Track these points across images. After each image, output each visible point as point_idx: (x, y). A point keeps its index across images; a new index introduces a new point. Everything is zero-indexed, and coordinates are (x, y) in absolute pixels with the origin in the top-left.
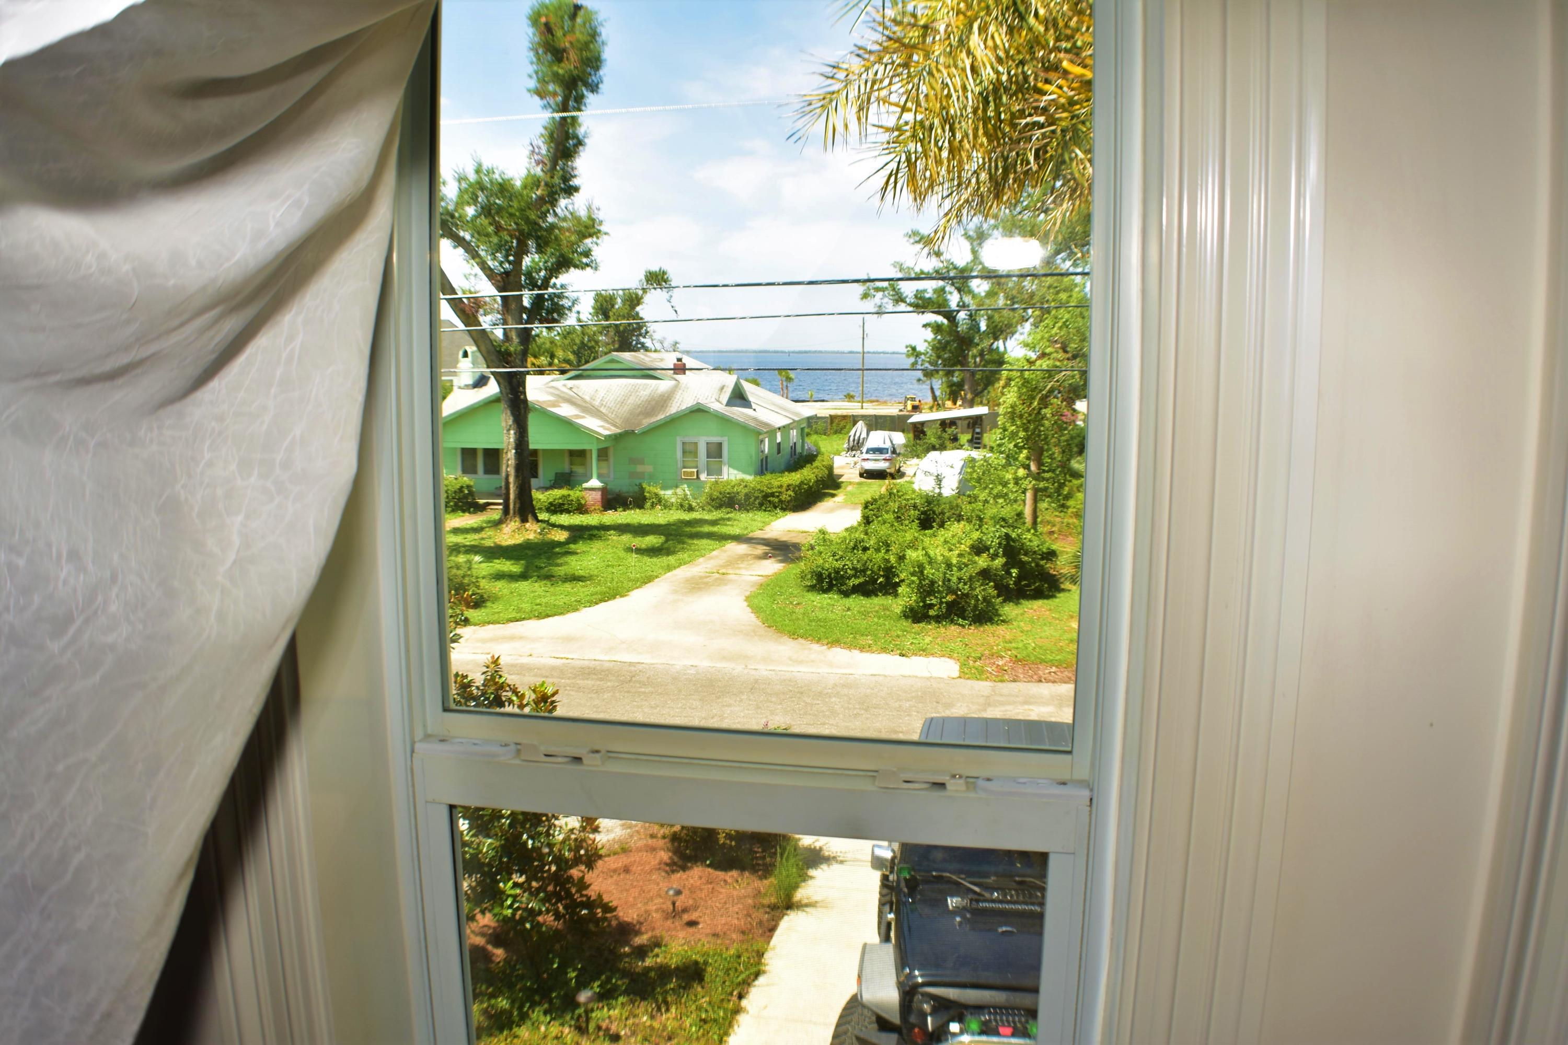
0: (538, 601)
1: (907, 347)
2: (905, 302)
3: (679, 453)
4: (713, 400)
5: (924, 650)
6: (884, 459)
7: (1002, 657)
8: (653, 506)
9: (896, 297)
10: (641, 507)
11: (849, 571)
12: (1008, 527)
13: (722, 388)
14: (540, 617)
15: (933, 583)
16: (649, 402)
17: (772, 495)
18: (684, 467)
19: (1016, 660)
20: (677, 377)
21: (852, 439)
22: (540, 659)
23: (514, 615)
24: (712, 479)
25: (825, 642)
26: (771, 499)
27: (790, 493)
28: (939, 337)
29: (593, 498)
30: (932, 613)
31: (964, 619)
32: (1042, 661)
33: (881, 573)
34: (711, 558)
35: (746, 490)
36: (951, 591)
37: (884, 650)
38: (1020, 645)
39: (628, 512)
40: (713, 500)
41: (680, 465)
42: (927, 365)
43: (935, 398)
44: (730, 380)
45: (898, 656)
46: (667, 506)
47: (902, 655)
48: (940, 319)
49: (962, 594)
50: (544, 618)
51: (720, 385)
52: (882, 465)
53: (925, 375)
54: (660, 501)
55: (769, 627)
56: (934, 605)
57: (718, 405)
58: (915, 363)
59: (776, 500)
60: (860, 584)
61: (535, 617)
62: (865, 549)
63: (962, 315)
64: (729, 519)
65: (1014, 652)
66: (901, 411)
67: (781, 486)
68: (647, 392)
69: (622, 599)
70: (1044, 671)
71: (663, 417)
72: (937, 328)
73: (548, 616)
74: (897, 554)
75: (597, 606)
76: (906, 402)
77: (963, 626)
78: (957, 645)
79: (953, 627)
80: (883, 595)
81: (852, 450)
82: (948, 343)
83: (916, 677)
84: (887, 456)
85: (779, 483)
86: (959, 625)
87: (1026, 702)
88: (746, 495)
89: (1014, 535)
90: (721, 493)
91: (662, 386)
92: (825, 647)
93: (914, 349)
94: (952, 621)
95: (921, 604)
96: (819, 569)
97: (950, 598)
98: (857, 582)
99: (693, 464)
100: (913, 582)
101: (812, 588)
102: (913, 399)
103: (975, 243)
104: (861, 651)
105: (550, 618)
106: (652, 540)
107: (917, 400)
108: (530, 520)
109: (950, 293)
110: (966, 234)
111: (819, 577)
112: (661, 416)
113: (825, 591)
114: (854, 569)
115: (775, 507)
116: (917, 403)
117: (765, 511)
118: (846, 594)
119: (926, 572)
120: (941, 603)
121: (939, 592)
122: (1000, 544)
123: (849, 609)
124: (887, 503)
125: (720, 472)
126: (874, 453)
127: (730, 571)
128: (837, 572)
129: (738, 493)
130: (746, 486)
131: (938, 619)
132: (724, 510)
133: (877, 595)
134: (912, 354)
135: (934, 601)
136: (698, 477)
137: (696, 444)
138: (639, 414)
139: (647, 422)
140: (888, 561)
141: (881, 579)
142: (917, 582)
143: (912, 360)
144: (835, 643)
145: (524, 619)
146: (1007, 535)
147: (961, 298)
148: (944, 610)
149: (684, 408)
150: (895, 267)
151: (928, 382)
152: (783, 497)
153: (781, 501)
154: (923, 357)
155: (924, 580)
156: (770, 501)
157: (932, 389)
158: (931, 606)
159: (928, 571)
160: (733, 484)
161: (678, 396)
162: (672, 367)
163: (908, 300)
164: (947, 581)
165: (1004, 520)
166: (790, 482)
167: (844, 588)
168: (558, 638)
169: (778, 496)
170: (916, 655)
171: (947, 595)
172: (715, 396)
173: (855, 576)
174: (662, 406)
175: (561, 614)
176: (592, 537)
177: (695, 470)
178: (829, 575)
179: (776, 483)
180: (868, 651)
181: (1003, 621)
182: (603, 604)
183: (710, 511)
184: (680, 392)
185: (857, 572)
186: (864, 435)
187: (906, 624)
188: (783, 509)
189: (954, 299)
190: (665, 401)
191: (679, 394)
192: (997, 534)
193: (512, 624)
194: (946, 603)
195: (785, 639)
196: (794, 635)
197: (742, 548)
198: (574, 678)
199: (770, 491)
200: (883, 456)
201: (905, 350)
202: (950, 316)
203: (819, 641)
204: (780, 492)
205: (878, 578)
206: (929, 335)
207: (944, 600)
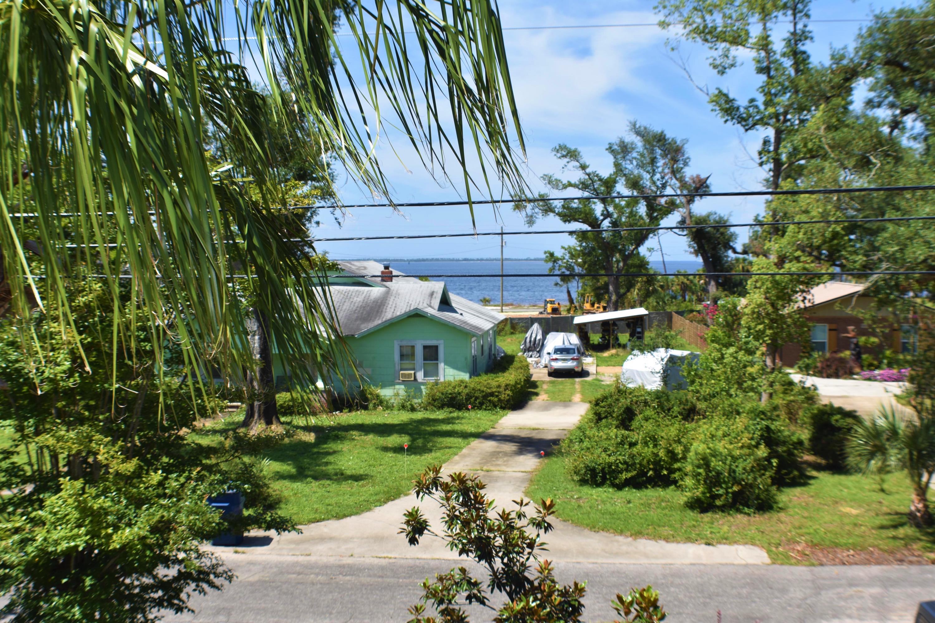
0: (327, 501)
1: (545, 253)
2: (554, 212)
3: (397, 357)
4: (425, 305)
5: (726, 539)
6: (573, 359)
7: (798, 543)
8: (375, 407)
9: (546, 207)
10: (366, 408)
11: (620, 465)
12: (767, 419)
13: (432, 294)
14: (338, 517)
15: (719, 474)
16: (363, 307)
17: (492, 394)
18: (402, 370)
19: (813, 545)
20: (388, 284)
21: (528, 340)
22: (362, 559)
23: (312, 516)
24: (431, 380)
25: (628, 533)
26: (492, 398)
27: (508, 392)
28: (584, 244)
29: (317, 401)
30: (718, 503)
31: (748, 507)
32: (837, 545)
33: (651, 466)
34: (464, 456)
35: (466, 391)
36: (736, 481)
37: (689, 540)
38: (812, 531)
39: (354, 413)
40: (434, 400)
41: (397, 367)
42: (564, 270)
43: (571, 301)
44: (438, 286)
45: (703, 546)
46: (388, 407)
47: (708, 544)
48: (585, 227)
49: (746, 484)
50: (342, 518)
51: (429, 291)
52: (570, 364)
53: (562, 280)
54: (381, 402)
55: (564, 521)
56: (721, 495)
57: (433, 311)
58: (553, 268)
59: (496, 399)
60: (632, 478)
61: (333, 516)
62: (632, 445)
63: (606, 224)
64: (458, 418)
65: (808, 537)
66: (541, 313)
67: (499, 386)
68: (360, 299)
69: (406, 498)
70: (843, 554)
71: (380, 322)
72: (582, 235)
73: (345, 516)
74: (667, 448)
75: (386, 505)
76: (546, 305)
77: (749, 515)
78: (752, 532)
79: (740, 516)
80: (653, 487)
81: (529, 351)
82: (593, 249)
83: (733, 565)
84: (575, 355)
85: (497, 384)
86: (745, 513)
87: (851, 585)
88: (467, 394)
89: (773, 427)
90: (443, 394)
91: (376, 292)
92: (630, 539)
93: (552, 255)
94: (739, 511)
95: (708, 495)
96: (593, 464)
97: (735, 488)
98: (629, 475)
99: (411, 366)
100: (699, 474)
101: (583, 482)
102: (552, 302)
103: (619, 156)
104: (667, 542)
105: (348, 518)
106: (394, 440)
107: (556, 303)
108: (274, 422)
109: (595, 203)
110: (610, 148)
111: (592, 471)
112: (378, 322)
113: (599, 485)
114: (625, 463)
115: (495, 406)
116: (556, 306)
117: (485, 410)
118: (619, 487)
119: (712, 464)
120: (727, 493)
121: (725, 482)
122: (762, 436)
123: (629, 502)
124: (618, 400)
125: (436, 374)
126: (561, 353)
127: (492, 468)
128: (610, 465)
129: (459, 394)
130: (466, 387)
131: (723, 509)
132: (446, 409)
133: (647, 488)
134: (550, 260)
135: (721, 491)
136: (415, 379)
137: (413, 347)
138: (356, 320)
139: (366, 327)
140: (656, 455)
141: (651, 473)
142: (704, 474)
143: (550, 264)
144: (638, 534)
145: (324, 520)
146: (768, 428)
147: (605, 208)
148: (730, 500)
149: (398, 314)
150: (544, 179)
151: (565, 285)
152: (502, 397)
153: (500, 400)
154: (560, 262)
155: (710, 471)
156: (490, 401)
157: (569, 292)
158: (719, 496)
159: (714, 463)
160: (453, 385)
161: (391, 301)
162: (380, 274)
163: (557, 211)
164: (732, 472)
165: (763, 413)
166: (508, 382)
167: (617, 481)
168: (367, 538)
169: (497, 396)
170: (720, 543)
171: (733, 485)
172: (427, 301)
173: (627, 470)
174: (378, 312)
175: (356, 514)
176: (337, 438)
177: (413, 372)
178: (603, 469)
179: (494, 384)
180: (673, 542)
181: (781, 509)
182: (390, 503)
183: (433, 411)
184: (392, 298)
185: (628, 466)
186: (539, 337)
187: (691, 514)
188: (503, 408)
189: (598, 208)
190: (380, 306)
191: (392, 300)
192: (759, 427)
193: (313, 525)
194: (732, 493)
195: (587, 532)
196: (593, 527)
197: (490, 445)
198: (410, 577)
199: (489, 391)
200: (570, 357)
201: (544, 256)
202: (594, 223)
203: (621, 533)
204: (499, 392)
205: (648, 472)
206: (573, 242)
207: (730, 490)
